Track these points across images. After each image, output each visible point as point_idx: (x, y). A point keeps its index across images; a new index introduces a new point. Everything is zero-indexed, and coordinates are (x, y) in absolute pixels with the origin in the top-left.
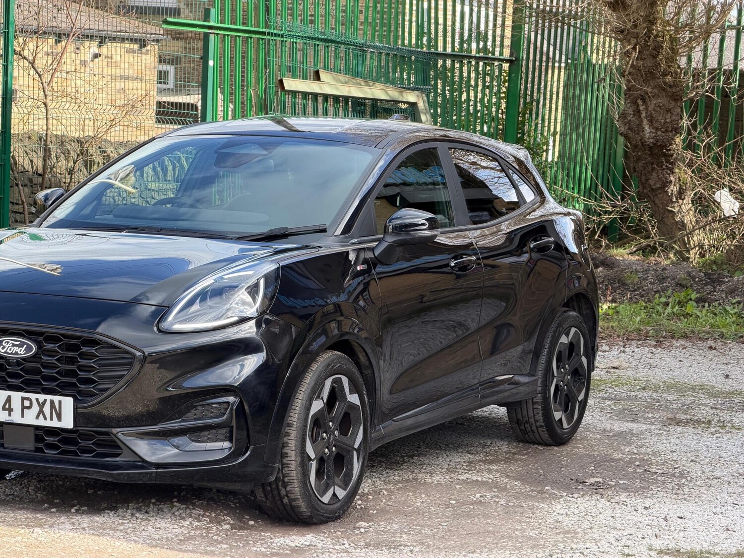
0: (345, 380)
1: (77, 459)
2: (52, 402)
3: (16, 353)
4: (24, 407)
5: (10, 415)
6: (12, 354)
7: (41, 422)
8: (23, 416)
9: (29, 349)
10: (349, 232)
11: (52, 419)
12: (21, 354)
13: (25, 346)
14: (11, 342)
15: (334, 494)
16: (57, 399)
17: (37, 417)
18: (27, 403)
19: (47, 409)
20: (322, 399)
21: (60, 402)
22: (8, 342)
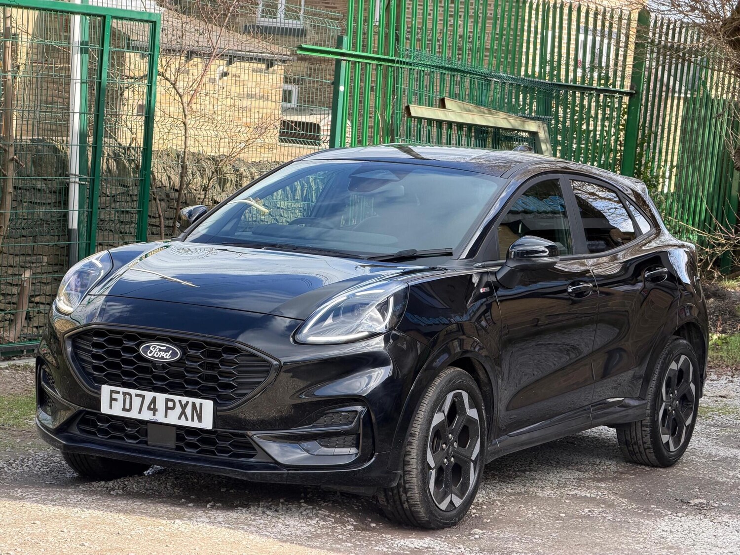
0: (465, 395)
1: (213, 458)
2: (194, 404)
3: (162, 358)
4: (167, 408)
5: (154, 414)
6: (158, 358)
7: (183, 422)
8: (166, 416)
9: (174, 354)
10: (474, 256)
11: (193, 420)
12: (166, 359)
13: (171, 351)
14: (158, 347)
15: (451, 502)
16: (198, 401)
17: (179, 418)
18: (170, 404)
19: (189, 410)
20: (443, 412)
21: (201, 405)
22: (155, 347)
